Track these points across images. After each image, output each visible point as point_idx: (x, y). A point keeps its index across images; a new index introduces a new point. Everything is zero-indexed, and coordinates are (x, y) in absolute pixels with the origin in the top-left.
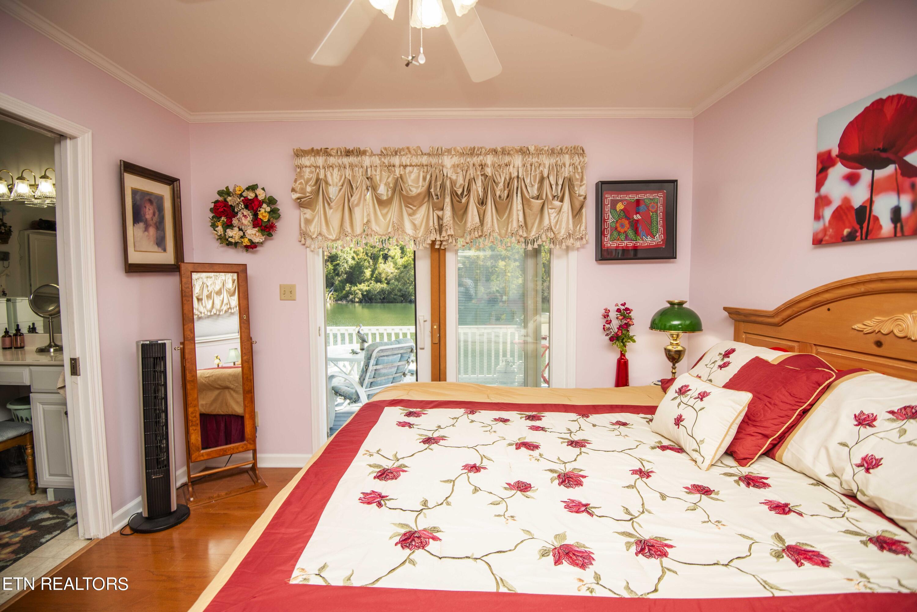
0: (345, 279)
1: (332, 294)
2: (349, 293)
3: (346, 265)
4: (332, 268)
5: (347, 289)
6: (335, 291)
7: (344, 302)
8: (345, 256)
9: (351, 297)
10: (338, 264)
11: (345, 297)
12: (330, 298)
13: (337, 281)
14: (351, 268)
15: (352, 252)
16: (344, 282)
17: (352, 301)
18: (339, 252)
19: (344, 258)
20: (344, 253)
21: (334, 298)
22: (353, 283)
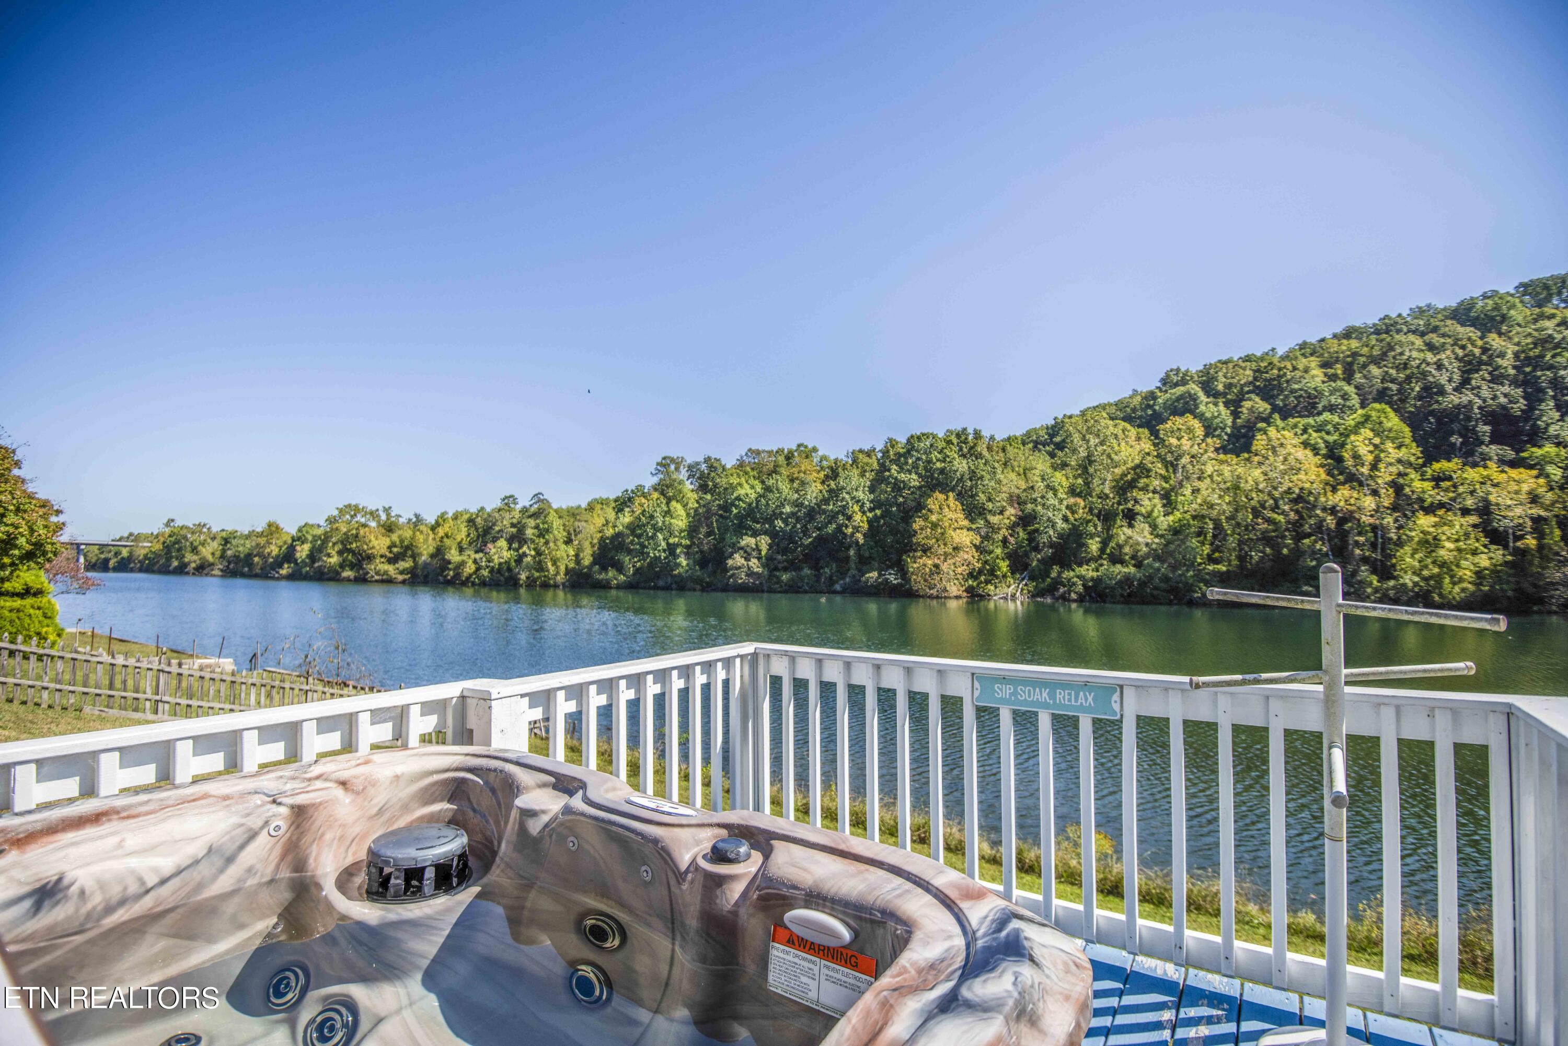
0: (1050, 558)
1: (1026, 585)
2: (1057, 583)
3: (1051, 532)
4: (1026, 537)
5: (1054, 575)
6: (1032, 578)
7: (1049, 600)
8: (1050, 514)
9: (1062, 590)
10: (1037, 530)
11: (1051, 590)
12: (1022, 590)
13: (1035, 559)
14: (1060, 536)
15: (1063, 508)
16: (1047, 563)
17: (1065, 598)
18: (1039, 508)
19: (1049, 520)
20: (1048, 508)
21: (1029, 592)
22: (1065, 565)
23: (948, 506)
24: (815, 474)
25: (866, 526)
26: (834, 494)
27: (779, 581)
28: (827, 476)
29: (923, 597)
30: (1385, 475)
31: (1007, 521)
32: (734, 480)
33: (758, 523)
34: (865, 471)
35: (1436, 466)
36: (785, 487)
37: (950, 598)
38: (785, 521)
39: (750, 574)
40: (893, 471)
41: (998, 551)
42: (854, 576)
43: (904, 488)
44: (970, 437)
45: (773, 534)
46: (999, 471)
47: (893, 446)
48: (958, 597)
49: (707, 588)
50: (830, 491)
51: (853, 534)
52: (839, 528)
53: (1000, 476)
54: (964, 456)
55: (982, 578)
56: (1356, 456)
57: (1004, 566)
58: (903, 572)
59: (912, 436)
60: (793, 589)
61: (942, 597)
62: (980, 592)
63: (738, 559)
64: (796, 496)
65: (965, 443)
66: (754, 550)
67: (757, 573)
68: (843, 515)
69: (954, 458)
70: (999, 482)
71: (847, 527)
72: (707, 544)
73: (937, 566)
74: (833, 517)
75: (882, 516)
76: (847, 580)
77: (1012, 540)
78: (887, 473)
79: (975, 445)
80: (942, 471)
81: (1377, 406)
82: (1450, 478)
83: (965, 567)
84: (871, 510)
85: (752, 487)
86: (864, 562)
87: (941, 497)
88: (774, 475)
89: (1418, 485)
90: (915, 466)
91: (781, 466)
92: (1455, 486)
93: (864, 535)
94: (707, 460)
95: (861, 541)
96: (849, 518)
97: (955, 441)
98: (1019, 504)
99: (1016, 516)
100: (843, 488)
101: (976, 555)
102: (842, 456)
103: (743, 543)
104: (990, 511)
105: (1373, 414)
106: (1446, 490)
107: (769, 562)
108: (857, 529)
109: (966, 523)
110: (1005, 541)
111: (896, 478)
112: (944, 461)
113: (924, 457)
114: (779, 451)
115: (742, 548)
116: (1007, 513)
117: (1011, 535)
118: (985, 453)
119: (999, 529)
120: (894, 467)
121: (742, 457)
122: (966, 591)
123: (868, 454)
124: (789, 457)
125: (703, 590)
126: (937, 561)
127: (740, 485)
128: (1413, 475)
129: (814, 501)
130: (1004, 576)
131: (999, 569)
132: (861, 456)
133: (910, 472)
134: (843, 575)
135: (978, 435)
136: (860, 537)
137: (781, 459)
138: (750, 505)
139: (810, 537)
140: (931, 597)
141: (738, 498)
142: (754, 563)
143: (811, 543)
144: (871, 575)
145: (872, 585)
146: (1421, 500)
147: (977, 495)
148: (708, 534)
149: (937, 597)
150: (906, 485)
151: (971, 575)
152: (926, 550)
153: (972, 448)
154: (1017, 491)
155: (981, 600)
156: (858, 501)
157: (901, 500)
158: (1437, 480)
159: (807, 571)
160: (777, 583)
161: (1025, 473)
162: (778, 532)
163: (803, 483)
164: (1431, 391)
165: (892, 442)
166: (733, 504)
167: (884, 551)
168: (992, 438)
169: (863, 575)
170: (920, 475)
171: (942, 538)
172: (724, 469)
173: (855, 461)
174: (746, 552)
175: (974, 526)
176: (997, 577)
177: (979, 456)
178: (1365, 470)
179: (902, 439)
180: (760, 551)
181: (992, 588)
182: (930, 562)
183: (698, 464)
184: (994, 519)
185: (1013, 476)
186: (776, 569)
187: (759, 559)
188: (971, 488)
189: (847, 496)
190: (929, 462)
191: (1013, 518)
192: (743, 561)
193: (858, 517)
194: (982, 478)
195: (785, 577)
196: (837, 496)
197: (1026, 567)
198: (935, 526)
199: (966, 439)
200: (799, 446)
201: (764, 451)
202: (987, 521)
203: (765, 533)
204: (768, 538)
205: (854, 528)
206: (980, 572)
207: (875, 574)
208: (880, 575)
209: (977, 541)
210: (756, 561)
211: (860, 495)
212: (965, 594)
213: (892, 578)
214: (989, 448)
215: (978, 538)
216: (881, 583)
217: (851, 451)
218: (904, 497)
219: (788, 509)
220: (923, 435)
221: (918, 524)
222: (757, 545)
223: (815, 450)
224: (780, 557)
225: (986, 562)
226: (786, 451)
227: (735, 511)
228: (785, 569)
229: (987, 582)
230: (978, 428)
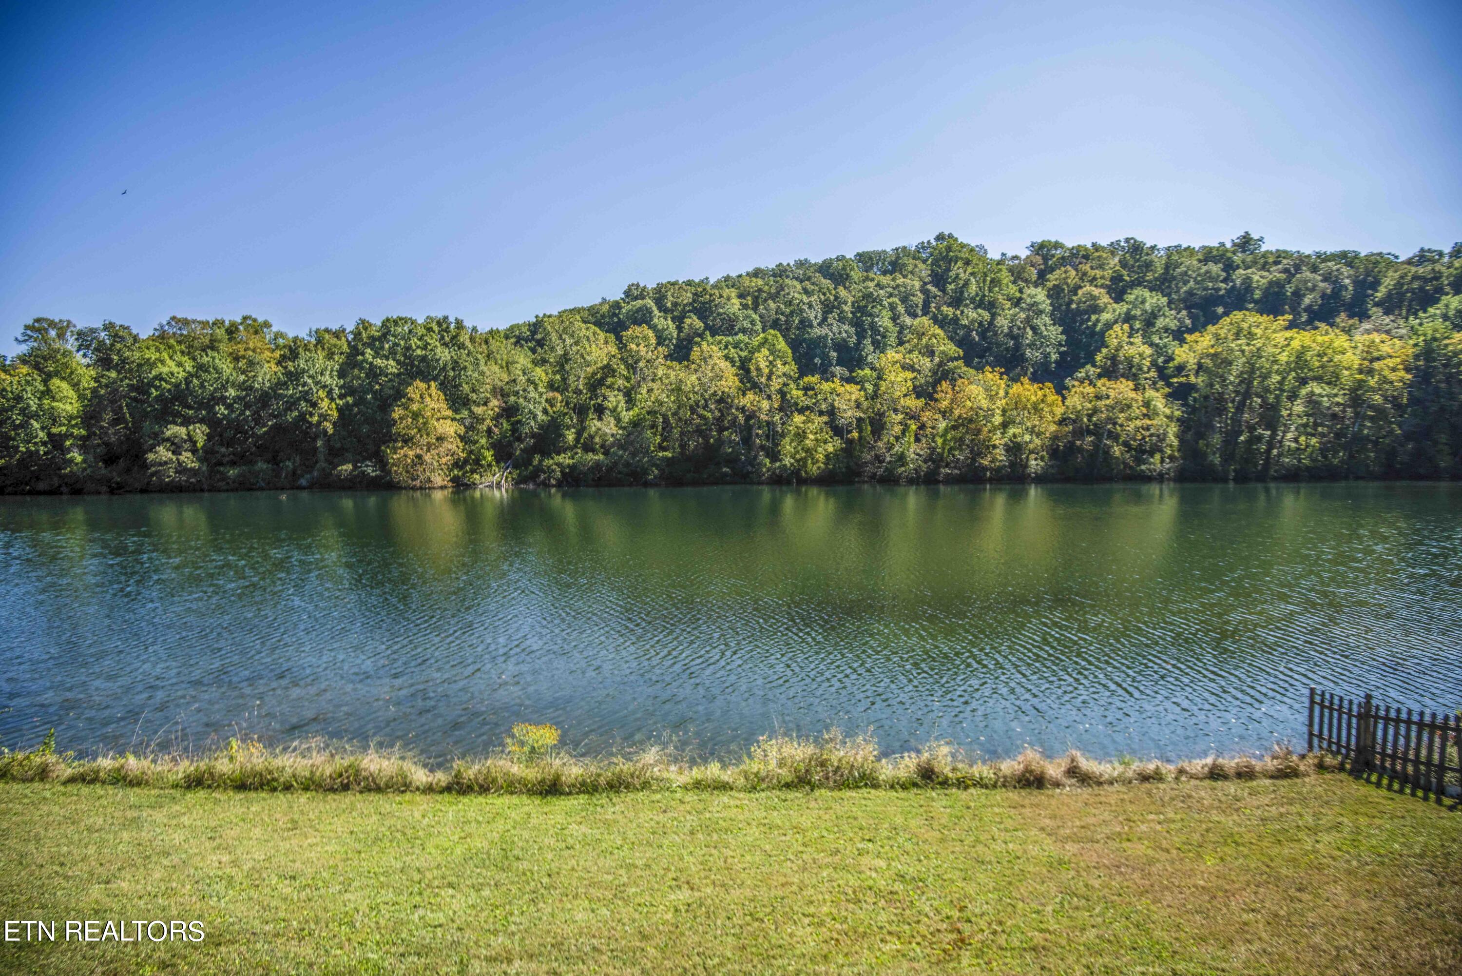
0: (532, 447)
1: (510, 473)
2: (538, 470)
3: (533, 424)
4: (509, 427)
5: (535, 462)
6: (515, 467)
7: (531, 486)
8: (531, 407)
9: (542, 477)
10: (519, 422)
11: (533, 477)
12: (506, 478)
13: (518, 449)
14: (541, 427)
15: (543, 401)
16: (529, 452)
17: (546, 485)
18: (521, 400)
19: (530, 412)
20: (529, 401)
21: (513, 479)
22: (546, 454)
23: (430, 396)
24: (267, 354)
25: (335, 414)
26: (294, 377)
27: (224, 478)
28: (284, 357)
29: (405, 488)
30: (775, 385)
31: (491, 413)
32: (152, 355)
33: (190, 408)
34: (333, 353)
35: (806, 379)
36: (226, 368)
37: (434, 488)
38: (229, 407)
39: (181, 469)
40: (367, 355)
41: (483, 441)
42: (324, 469)
43: (380, 375)
44: (452, 326)
45: (212, 422)
46: (482, 362)
47: (366, 329)
48: (442, 488)
49: (115, 489)
50: (289, 374)
51: (319, 423)
52: (302, 417)
53: (483, 367)
54: (445, 345)
55: (468, 468)
56: (758, 369)
57: (489, 455)
58: (382, 462)
59: (388, 320)
60: (244, 486)
61: (426, 488)
62: (466, 481)
63: (163, 453)
64: (242, 378)
65: (448, 332)
66: (185, 441)
67: (192, 469)
68: (306, 401)
69: (436, 347)
70: (482, 373)
71: (311, 415)
72: (115, 433)
73: (419, 457)
74: (292, 404)
75: (355, 404)
76: (315, 474)
77: (496, 430)
78: (360, 358)
79: (457, 335)
80: (424, 359)
81: (772, 331)
82: (813, 389)
83: (449, 457)
84: (341, 397)
85: (179, 364)
86: (336, 454)
87: (423, 385)
88: (209, 352)
89: (796, 393)
90: (392, 352)
91: (220, 341)
92: (816, 395)
93: (334, 424)
94: (109, 327)
95: (330, 431)
96: (314, 405)
97: (436, 329)
98: (502, 396)
99: (499, 407)
100: (304, 371)
101: (461, 445)
102: (303, 334)
103: (168, 433)
104: (474, 402)
105: (770, 337)
106: (811, 397)
107: (207, 455)
108: (324, 417)
109: (449, 413)
110: (489, 431)
111: (371, 364)
112: (425, 348)
113: (402, 343)
114: (218, 323)
115: (168, 440)
116: (491, 404)
117: (495, 426)
118: (468, 343)
119: (484, 420)
120: (369, 350)
121: (162, 327)
122: (452, 480)
123: (337, 335)
124: (232, 331)
125: (112, 492)
126: (418, 451)
127: (163, 362)
128: (792, 385)
129: (268, 385)
130: (490, 465)
131: (484, 458)
132: (327, 336)
133: (387, 359)
134: (310, 468)
135: (459, 325)
136: (329, 427)
137: (220, 333)
138: (177, 386)
139: (264, 425)
140: (414, 488)
141: (159, 377)
142: (186, 457)
143: (265, 433)
144: (344, 467)
145: (346, 478)
146: (796, 404)
147: (460, 385)
148: (115, 422)
149: (421, 488)
150: (383, 372)
151: (456, 465)
152: (407, 441)
153: (454, 337)
154: (500, 384)
155: (465, 490)
156: (325, 387)
157: (377, 387)
158: (807, 389)
159: (261, 465)
160: (223, 480)
161: (508, 366)
162: (221, 421)
163: (251, 363)
164: (805, 324)
165: (364, 324)
166: (151, 384)
167: (359, 441)
168: (474, 329)
169: (335, 467)
170: (398, 362)
171: (424, 429)
172: (136, 339)
173: (320, 342)
174: (173, 444)
175: (458, 417)
176: (482, 466)
177: (462, 346)
178: (763, 380)
179: (377, 321)
180: (195, 443)
181: (478, 477)
182: (411, 453)
183: (93, 331)
184: (479, 410)
185: (496, 368)
186: (220, 464)
187: (194, 451)
188: (455, 377)
189: (310, 381)
190: (408, 348)
191: (496, 409)
192: (170, 454)
193: (325, 404)
194: (465, 368)
195: (232, 472)
196: (297, 379)
197: (510, 456)
198: (416, 416)
199: (448, 327)
200: (245, 318)
201: (194, 321)
202: (471, 411)
203: (202, 421)
204: (204, 427)
205: (320, 415)
206: (466, 461)
207: (349, 467)
208: (355, 467)
209: (462, 431)
210: (189, 454)
211: (327, 379)
212: (450, 484)
213: (369, 470)
214: (472, 340)
215: (462, 427)
216: (357, 476)
217: (314, 329)
218: (380, 384)
219: (232, 392)
220: (401, 319)
221: (397, 413)
222: (188, 435)
223: (267, 324)
224: (223, 450)
225: (471, 452)
226: (227, 323)
227: (154, 393)
228: (233, 464)
229: (473, 471)
230: (460, 318)
